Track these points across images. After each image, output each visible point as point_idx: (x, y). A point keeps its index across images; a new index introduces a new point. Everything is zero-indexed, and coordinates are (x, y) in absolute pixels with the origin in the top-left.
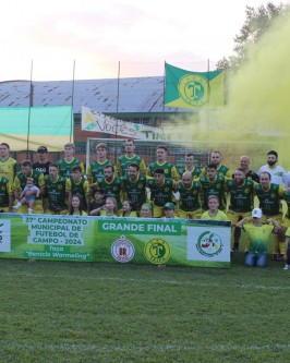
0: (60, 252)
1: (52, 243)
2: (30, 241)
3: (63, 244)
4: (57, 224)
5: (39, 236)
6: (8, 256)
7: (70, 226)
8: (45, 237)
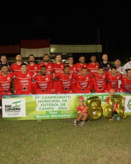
0: (55, 114)
1: (51, 110)
2: (37, 109)
3: (57, 110)
4: (53, 99)
5: (43, 106)
6: (25, 119)
7: (61, 100)
8: (46, 107)
